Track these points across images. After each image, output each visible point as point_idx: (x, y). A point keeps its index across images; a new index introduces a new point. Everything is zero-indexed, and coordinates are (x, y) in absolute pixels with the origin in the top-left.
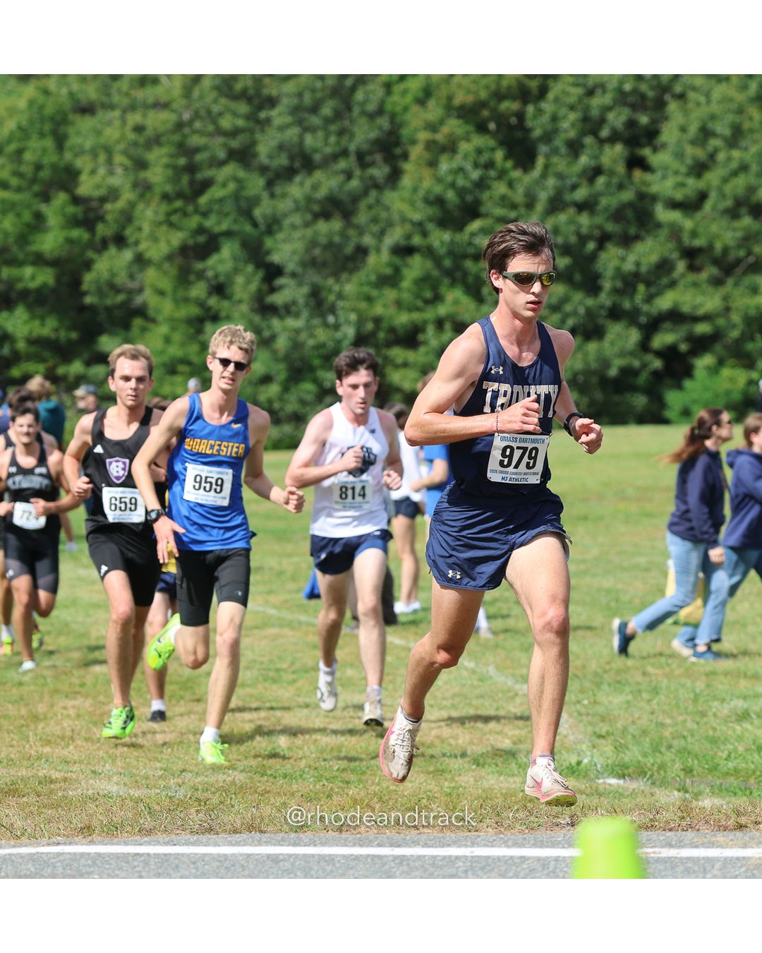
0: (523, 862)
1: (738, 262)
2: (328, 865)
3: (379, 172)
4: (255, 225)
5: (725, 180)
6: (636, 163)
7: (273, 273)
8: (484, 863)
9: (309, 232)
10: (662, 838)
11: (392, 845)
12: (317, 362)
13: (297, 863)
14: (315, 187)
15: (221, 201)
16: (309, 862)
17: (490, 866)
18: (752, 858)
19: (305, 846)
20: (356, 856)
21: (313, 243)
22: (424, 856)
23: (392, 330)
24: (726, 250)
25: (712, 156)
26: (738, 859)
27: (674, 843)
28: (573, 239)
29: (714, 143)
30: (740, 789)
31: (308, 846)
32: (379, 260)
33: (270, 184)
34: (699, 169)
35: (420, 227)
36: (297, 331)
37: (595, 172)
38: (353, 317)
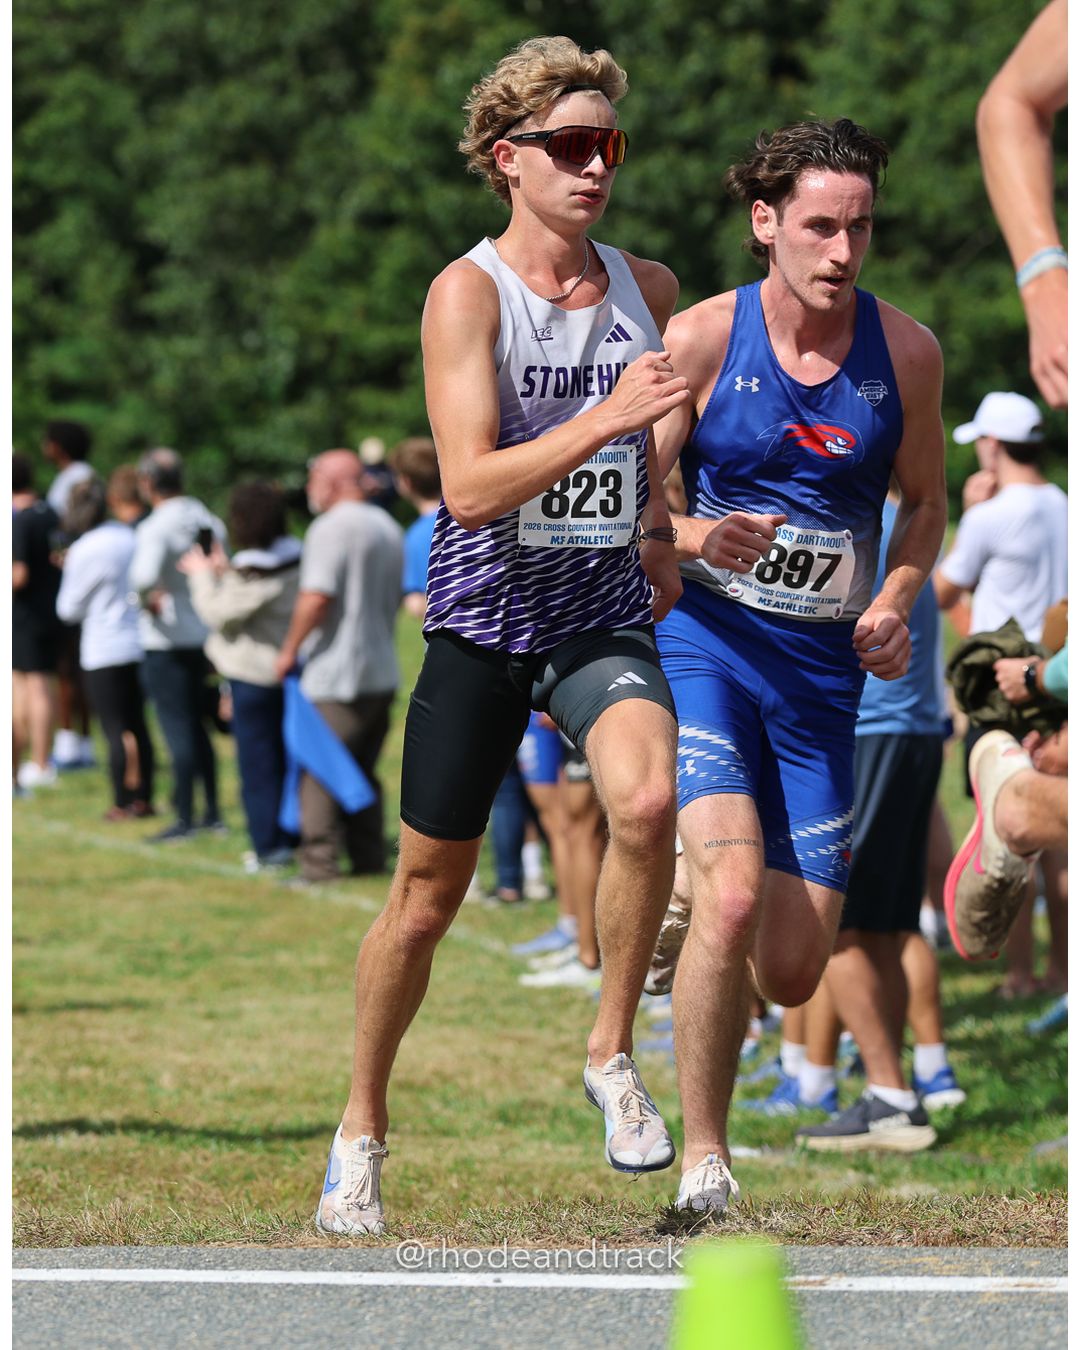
0: (584, 1299)
1: (962, 241)
2: (248, 1301)
3: (336, 82)
4: (118, 171)
5: (941, 97)
6: (785, 68)
7: (148, 259)
8: (517, 1300)
9: (212, 188)
10: (826, 1258)
11: (357, 1268)
12: (225, 413)
13: (194, 1299)
14: (225, 109)
15: (62, 133)
16: (214, 1297)
17: (528, 1305)
18: (984, 1293)
19: (206, 1268)
20: (296, 1286)
21: (219, 208)
22: (415, 1288)
23: (357, 359)
24: (942, 221)
25: (918, 58)
26: (959, 1294)
27: (848, 1266)
28: (673, 201)
29: (922, 33)
30: (964, 1167)
31: (213, 1268)
32: (334, 237)
33: (146, 104)
34: (896, 78)
35: (407, 181)
36: (190, 362)
37: (711, 85)
38: (289, 336)
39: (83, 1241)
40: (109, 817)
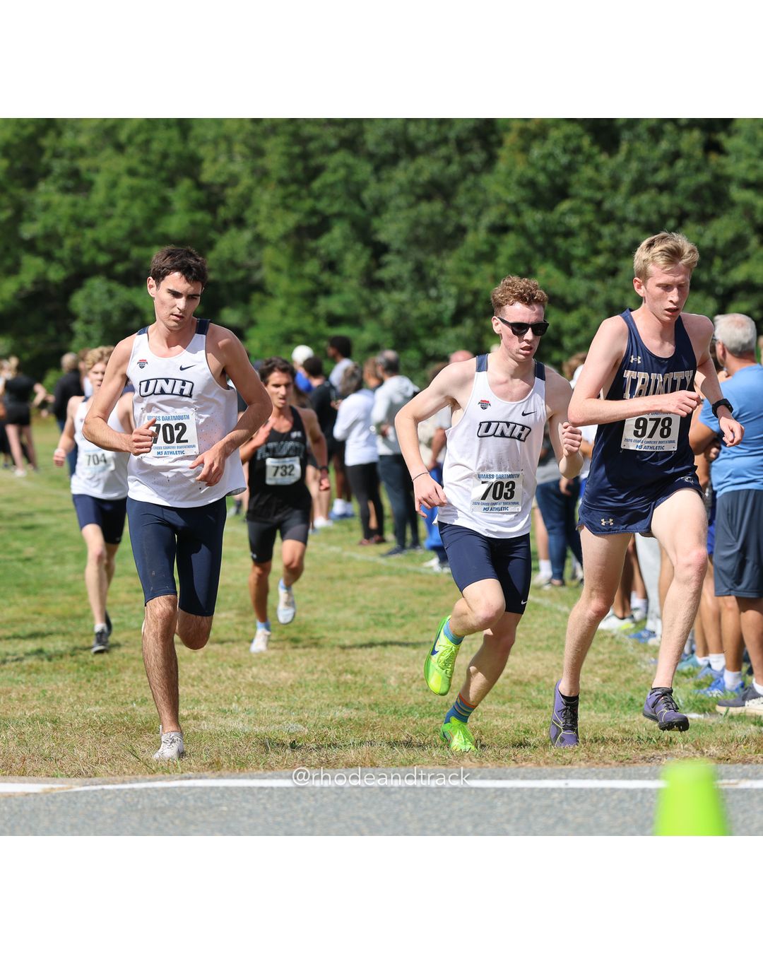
0: (612, 794)
2: (436, 796)
3: (477, 157)
4: (363, 206)
6: (712, 147)
7: (379, 250)
8: (577, 795)
9: (413, 213)
10: (739, 771)
11: (493, 778)
12: (420, 331)
13: (408, 795)
14: (418, 172)
15: (333, 185)
16: (418, 794)
17: (583, 797)
20: (461, 788)
21: (416, 223)
22: (523, 788)
27: (750, 775)
32: (476, 238)
33: (377, 170)
35: (515, 208)
36: (403, 304)
37: (675, 156)
38: (453, 290)
39: (349, 765)
40: (361, 543)
